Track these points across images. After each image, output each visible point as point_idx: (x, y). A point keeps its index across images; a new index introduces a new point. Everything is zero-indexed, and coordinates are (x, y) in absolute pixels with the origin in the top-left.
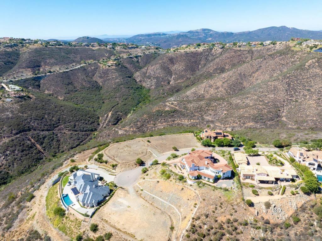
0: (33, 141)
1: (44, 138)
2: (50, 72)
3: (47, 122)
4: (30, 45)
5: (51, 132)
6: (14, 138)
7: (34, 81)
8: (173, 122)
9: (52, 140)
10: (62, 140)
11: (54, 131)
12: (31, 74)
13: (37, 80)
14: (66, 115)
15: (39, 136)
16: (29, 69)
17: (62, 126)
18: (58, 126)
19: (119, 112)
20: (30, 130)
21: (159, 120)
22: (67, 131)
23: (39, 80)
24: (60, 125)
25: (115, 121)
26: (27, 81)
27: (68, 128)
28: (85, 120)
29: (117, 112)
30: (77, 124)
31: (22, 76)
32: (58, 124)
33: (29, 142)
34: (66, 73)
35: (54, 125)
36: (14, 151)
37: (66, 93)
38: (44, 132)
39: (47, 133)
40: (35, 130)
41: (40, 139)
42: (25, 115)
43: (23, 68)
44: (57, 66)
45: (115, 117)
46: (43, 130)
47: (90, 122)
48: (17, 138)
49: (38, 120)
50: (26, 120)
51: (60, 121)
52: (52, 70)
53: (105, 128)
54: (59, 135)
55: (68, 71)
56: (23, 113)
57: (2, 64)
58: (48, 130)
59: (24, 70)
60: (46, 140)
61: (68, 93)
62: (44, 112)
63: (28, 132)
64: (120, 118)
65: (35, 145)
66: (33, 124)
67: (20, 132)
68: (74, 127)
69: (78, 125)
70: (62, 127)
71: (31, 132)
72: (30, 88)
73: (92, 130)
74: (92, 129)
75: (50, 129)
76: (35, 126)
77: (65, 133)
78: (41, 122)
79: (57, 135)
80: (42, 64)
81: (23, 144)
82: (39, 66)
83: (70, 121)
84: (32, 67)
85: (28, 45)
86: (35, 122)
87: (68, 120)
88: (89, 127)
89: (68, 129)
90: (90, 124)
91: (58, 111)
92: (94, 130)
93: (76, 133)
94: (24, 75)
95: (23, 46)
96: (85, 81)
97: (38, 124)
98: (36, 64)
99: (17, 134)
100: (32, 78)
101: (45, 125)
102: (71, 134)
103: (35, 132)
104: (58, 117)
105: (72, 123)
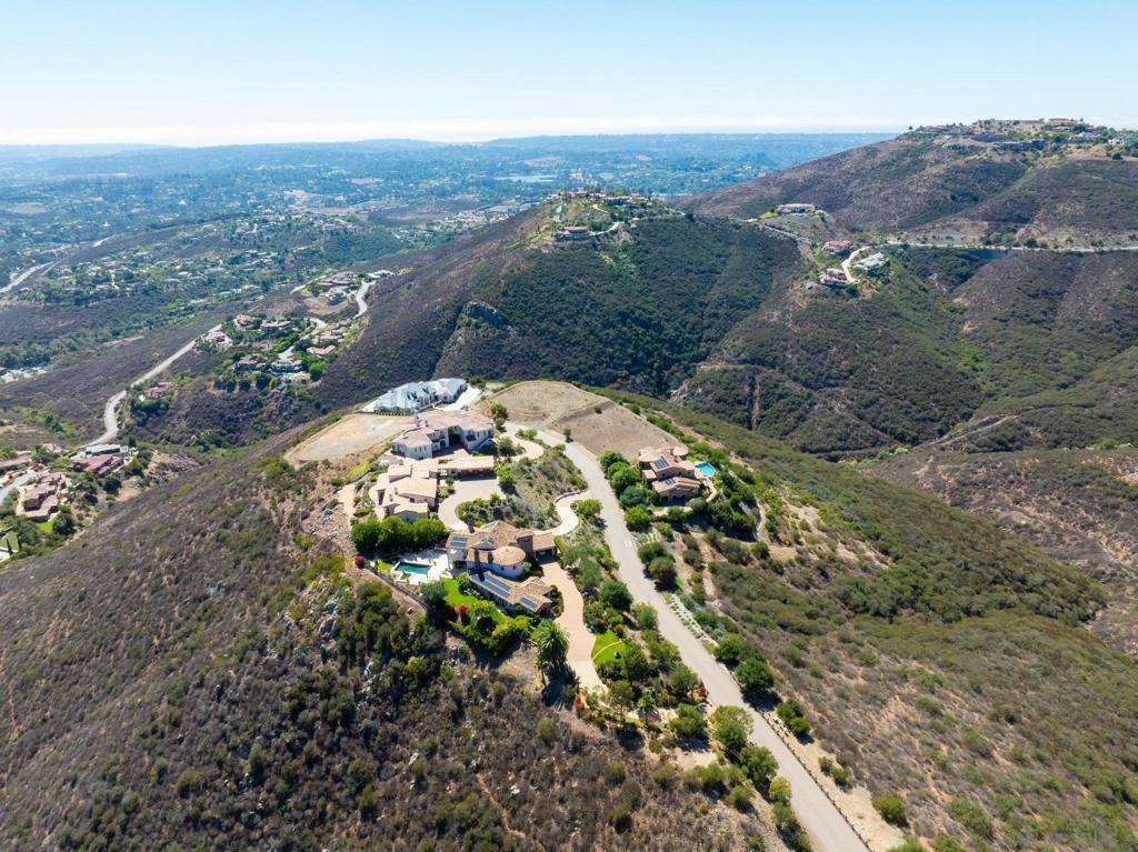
0: (757, 392)
1: (781, 397)
2: (1031, 243)
3: (821, 364)
4: (1079, 148)
5: (806, 391)
6: (731, 367)
7: (961, 260)
8: (1082, 527)
9: (791, 411)
10: (810, 421)
11: (815, 394)
12: (977, 238)
13: (977, 260)
14: (882, 366)
15: (776, 386)
16: (986, 223)
17: (843, 391)
18: (837, 385)
19: (1038, 425)
20: (773, 366)
21: (1047, 498)
22: (843, 406)
23: (982, 261)
24: (843, 386)
25: (985, 446)
26: (946, 255)
27: (852, 400)
28: (914, 404)
29: (1032, 424)
30: (882, 401)
31: (948, 238)
32: (839, 382)
33: (747, 389)
34: (1076, 258)
35: (829, 377)
36: (707, 393)
37: (995, 319)
38: (793, 384)
39: (797, 388)
40: (782, 370)
41: (773, 394)
42: (797, 329)
43: (972, 218)
44: (1070, 229)
45: (1004, 435)
46: (796, 379)
47: (923, 414)
48: (735, 370)
49: (807, 351)
50: (785, 340)
51: (852, 374)
52: (1039, 240)
53: (943, 449)
54: (816, 407)
55: (1087, 253)
56: (796, 324)
57: (945, 198)
58: (806, 384)
59: (970, 222)
60: (780, 405)
61: (1001, 321)
62: (839, 338)
63: (765, 369)
64: (1017, 444)
65: (751, 403)
66: (790, 356)
67: (753, 361)
68: (866, 406)
69: (882, 406)
70: (840, 393)
71: (772, 370)
72: (934, 277)
73: (901, 439)
74: (903, 433)
75: (813, 384)
76: (788, 362)
77: (831, 409)
78: (808, 359)
79: (811, 405)
80: (1040, 214)
81: (733, 389)
82: (1025, 221)
83: (873, 386)
84: (999, 220)
85: (1073, 146)
86: (797, 352)
87: (872, 383)
88: (904, 425)
89: (849, 402)
90: (916, 420)
91: (873, 349)
92: (909, 441)
93: (855, 421)
94: (955, 237)
95: (1055, 149)
96: (1105, 300)
97: (799, 360)
98: (1018, 212)
99: (745, 361)
100: (966, 250)
101: (809, 369)
102: (842, 417)
103: (778, 376)
104: (858, 363)
105: (870, 395)
